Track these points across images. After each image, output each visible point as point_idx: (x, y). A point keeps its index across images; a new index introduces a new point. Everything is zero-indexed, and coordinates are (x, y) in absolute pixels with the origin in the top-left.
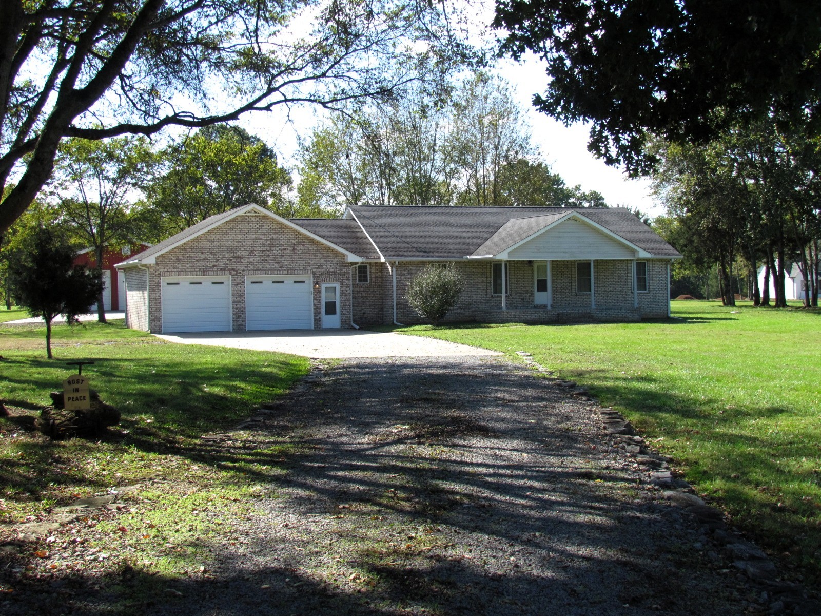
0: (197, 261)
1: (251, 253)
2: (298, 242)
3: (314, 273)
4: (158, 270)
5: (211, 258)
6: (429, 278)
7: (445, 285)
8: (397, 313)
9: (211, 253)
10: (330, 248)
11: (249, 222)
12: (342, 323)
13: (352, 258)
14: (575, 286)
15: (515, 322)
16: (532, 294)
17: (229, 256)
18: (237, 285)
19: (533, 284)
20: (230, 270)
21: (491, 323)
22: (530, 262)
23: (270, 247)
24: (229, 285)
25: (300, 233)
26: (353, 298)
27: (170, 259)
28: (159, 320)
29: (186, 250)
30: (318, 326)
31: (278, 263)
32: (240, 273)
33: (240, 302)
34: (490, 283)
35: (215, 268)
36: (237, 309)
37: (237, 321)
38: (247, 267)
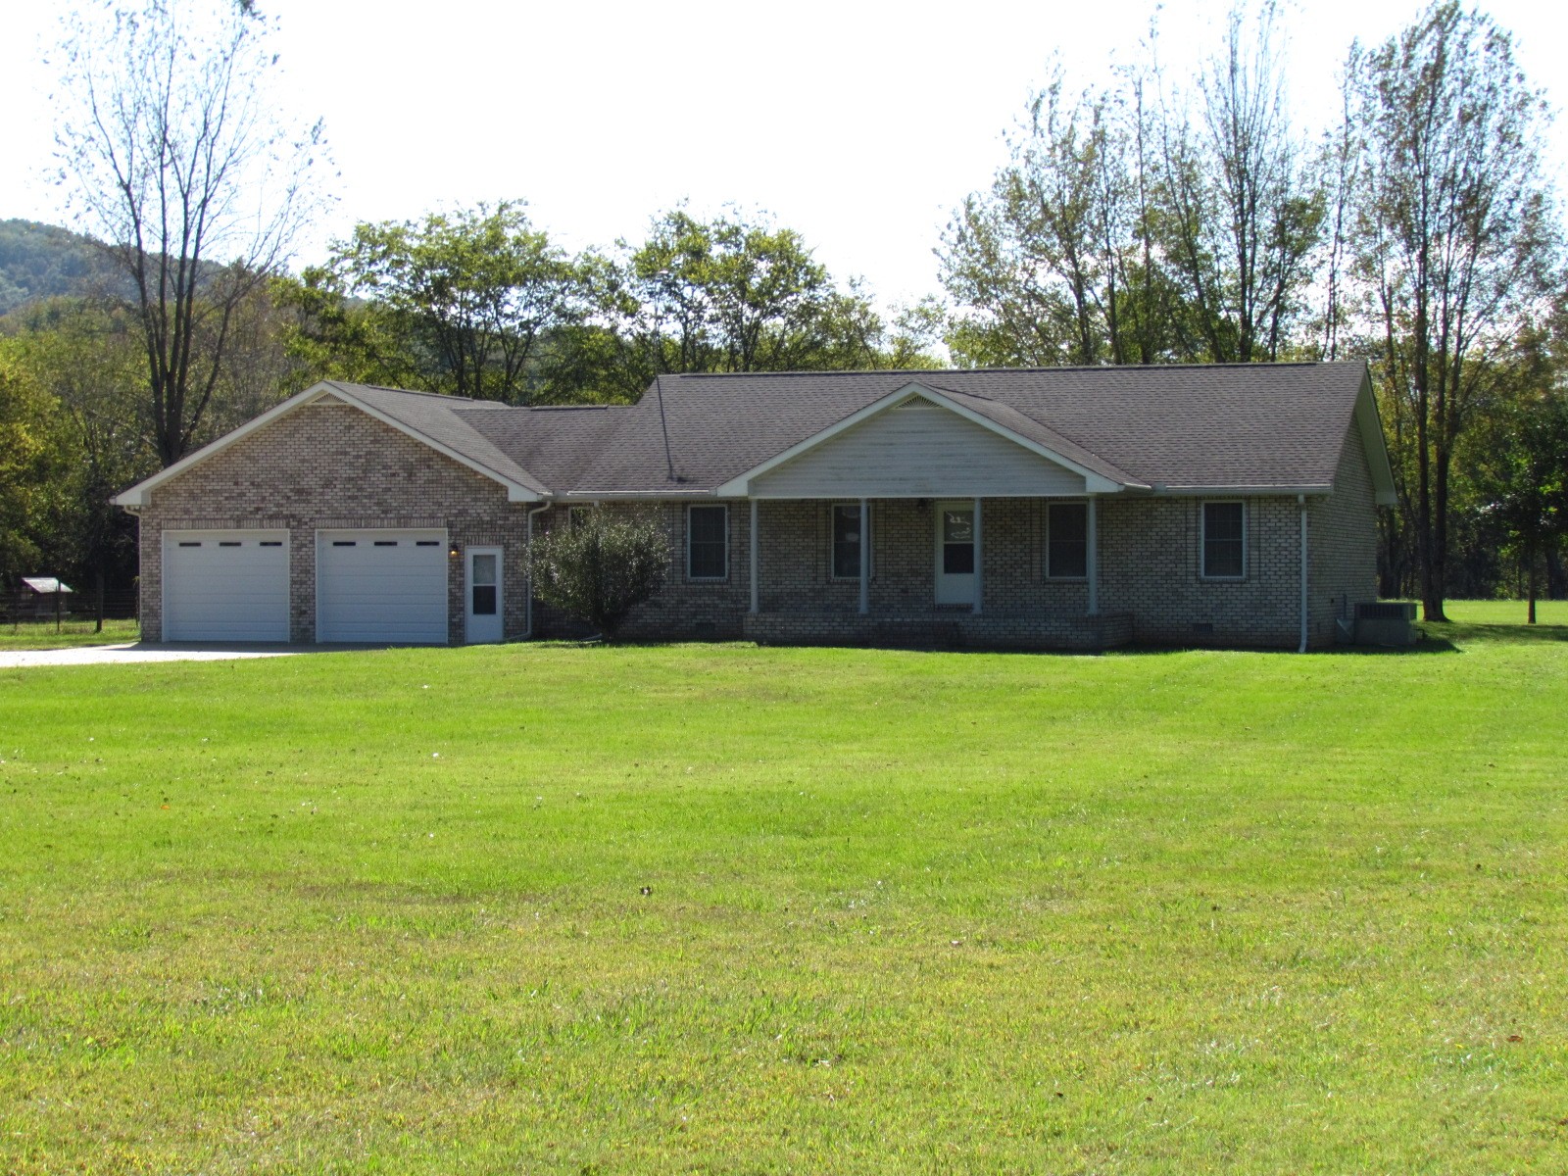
0: (227, 498)
2: (421, 461)
3: (450, 525)
4: (156, 517)
5: (251, 494)
9: (253, 484)
10: (477, 472)
11: (325, 420)
12: (507, 627)
13: (517, 493)
14: (1042, 561)
16: (930, 579)
17: (286, 488)
18: (299, 549)
19: (932, 555)
20: (286, 517)
22: (923, 502)
23: (364, 472)
24: (286, 548)
25: (420, 442)
27: (178, 495)
29: (206, 477)
30: (457, 638)
31: (378, 504)
32: (306, 523)
33: (305, 583)
34: (826, 552)
35: (260, 514)
36: (299, 597)
37: (299, 622)
38: (319, 512)
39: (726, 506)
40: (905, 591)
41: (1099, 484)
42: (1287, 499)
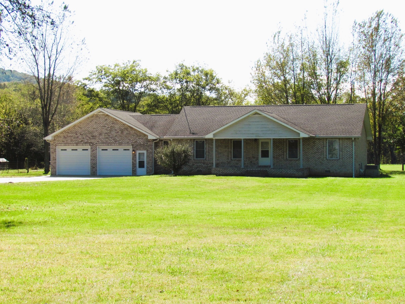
0: (74, 138)
2: (125, 128)
3: (133, 145)
4: (55, 143)
5: (80, 137)
9: (81, 134)
10: (140, 131)
11: (100, 118)
12: (147, 171)
14: (287, 154)
16: (257, 159)
17: (90, 136)
18: (93, 151)
19: (258, 153)
20: (89, 143)
22: (256, 140)
23: (110, 131)
24: (90, 151)
25: (125, 124)
27: (61, 137)
29: (68, 132)
30: (134, 174)
31: (114, 140)
32: (95, 145)
33: (94, 160)
34: (231, 152)
35: (82, 142)
36: (93, 163)
37: (93, 170)
38: (98, 141)
39: (205, 140)
40: (251, 162)
41: (303, 135)
42: (349, 139)
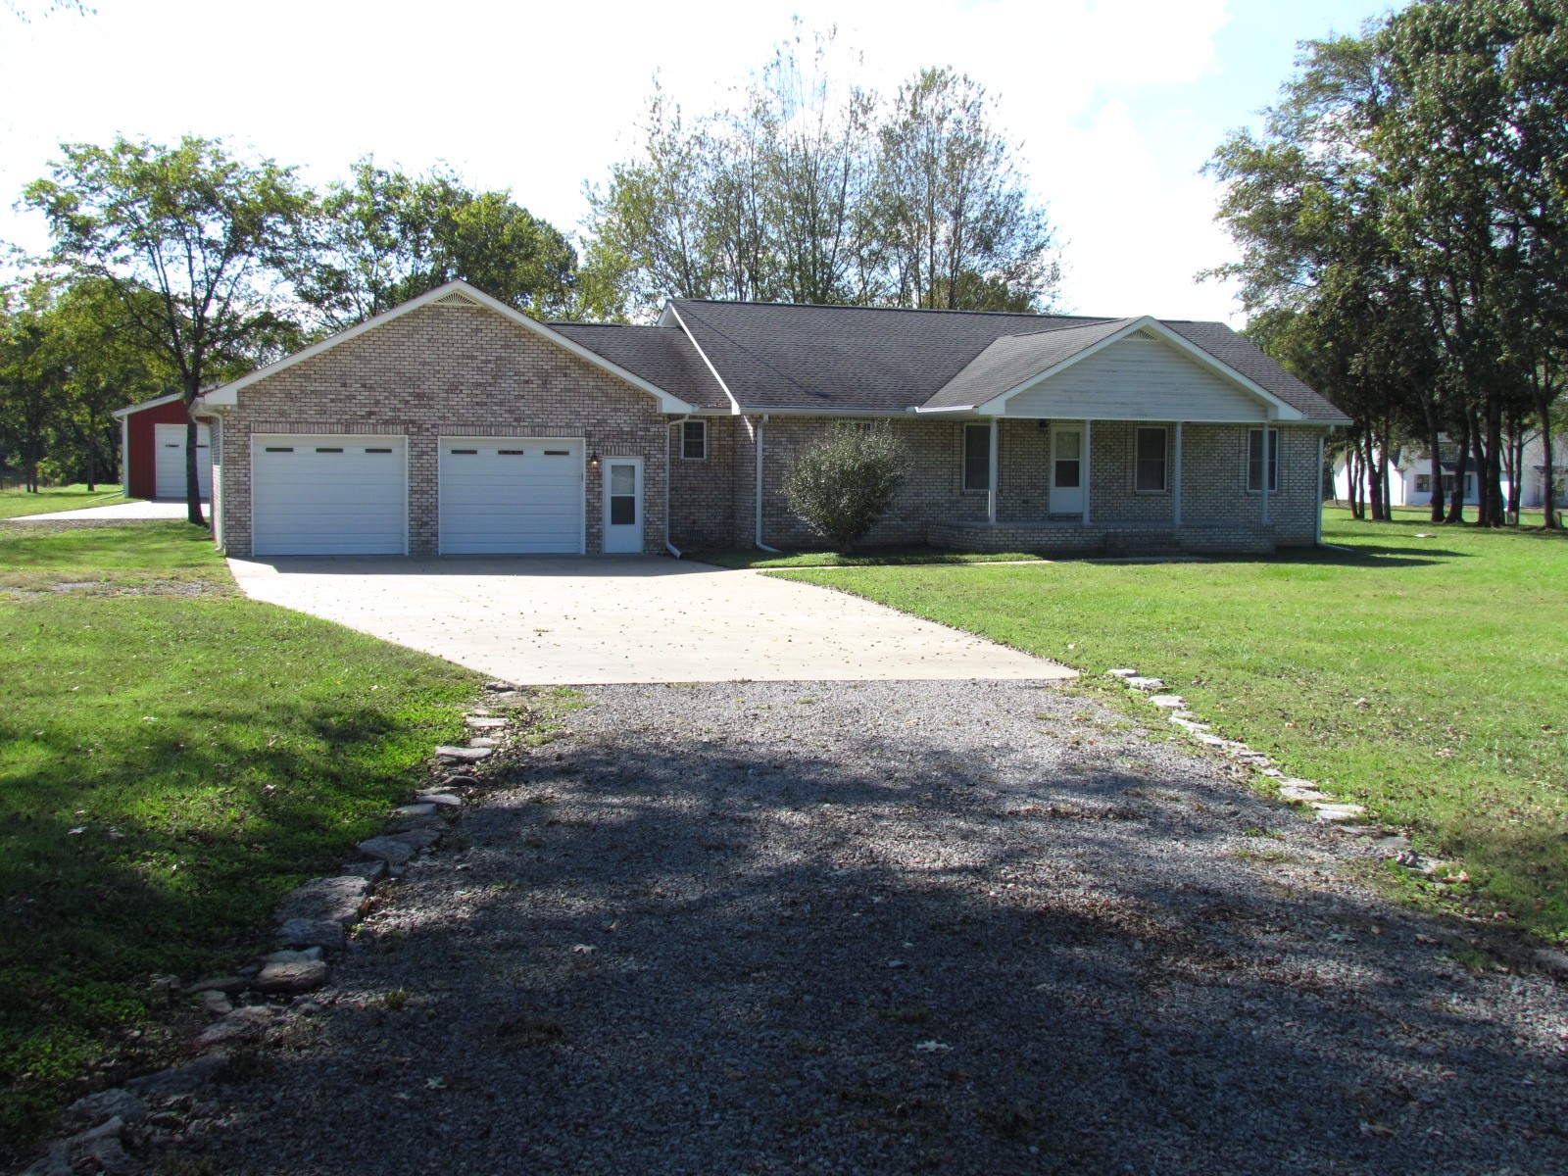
0: (332, 401)
1: (453, 389)
2: (556, 368)
3: (588, 435)
4: (244, 419)
5: (362, 396)
6: (835, 452)
7: (868, 467)
8: (764, 525)
9: (364, 386)
10: (623, 382)
11: (449, 322)
12: (647, 542)
13: (670, 404)
14: (1133, 475)
15: (1016, 550)
16: (1045, 492)
18: (419, 456)
19: (1047, 471)
20: (404, 422)
21: (967, 552)
22: (1043, 424)
23: (494, 377)
24: (403, 455)
25: (559, 349)
26: (671, 489)
27: (272, 395)
28: (245, 527)
30: (595, 549)
31: (510, 411)
32: (428, 430)
33: (427, 492)
34: (960, 467)
35: (369, 418)
36: (419, 507)
37: (419, 534)
38: (443, 418)
40: (1025, 502)
41: (1287, 413)
42: (1309, 428)
